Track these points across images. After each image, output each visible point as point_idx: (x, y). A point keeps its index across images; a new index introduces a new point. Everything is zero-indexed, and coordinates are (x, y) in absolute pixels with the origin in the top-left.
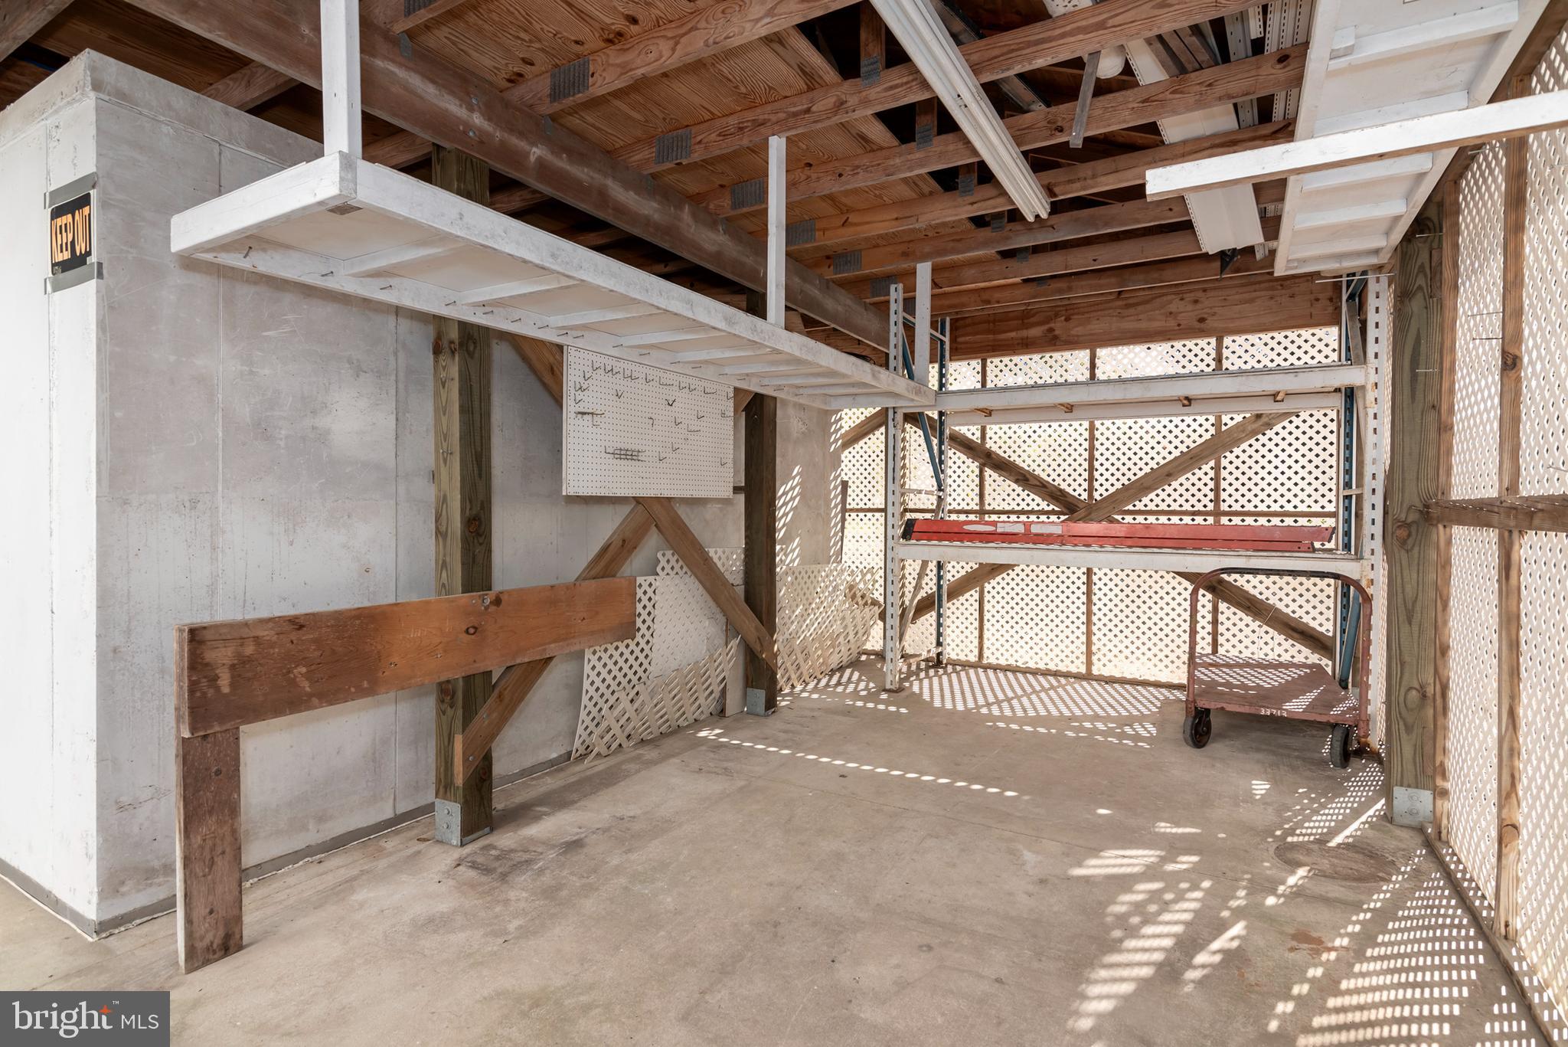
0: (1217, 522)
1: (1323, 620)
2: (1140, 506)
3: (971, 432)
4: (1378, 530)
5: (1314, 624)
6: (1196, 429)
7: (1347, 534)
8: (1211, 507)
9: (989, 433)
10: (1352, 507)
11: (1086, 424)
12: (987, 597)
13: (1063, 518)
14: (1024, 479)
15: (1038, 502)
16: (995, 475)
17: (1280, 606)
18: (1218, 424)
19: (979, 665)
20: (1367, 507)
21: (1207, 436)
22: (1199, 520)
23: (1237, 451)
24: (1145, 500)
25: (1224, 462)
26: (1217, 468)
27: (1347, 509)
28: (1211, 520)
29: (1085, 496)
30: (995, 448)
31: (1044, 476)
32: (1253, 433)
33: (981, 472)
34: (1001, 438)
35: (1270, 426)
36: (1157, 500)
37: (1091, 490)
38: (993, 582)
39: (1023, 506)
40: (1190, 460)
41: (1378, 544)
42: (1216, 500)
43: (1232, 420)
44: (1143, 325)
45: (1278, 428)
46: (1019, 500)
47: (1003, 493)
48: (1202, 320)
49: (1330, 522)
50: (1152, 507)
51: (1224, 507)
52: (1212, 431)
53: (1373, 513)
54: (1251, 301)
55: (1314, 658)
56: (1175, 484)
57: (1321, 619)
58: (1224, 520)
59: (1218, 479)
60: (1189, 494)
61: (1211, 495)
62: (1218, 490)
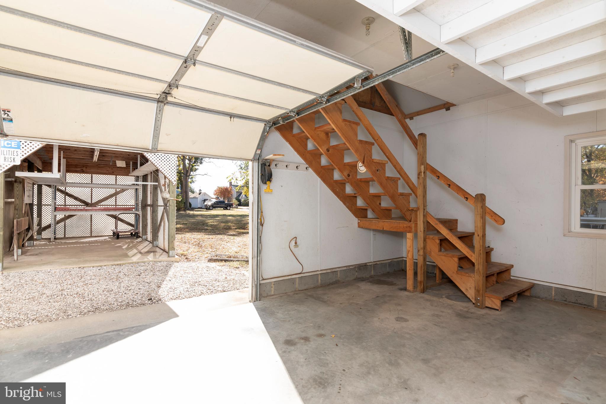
0: (116, 207)
1: (133, 222)
2: (101, 204)
3: (63, 188)
4: (141, 207)
5: (131, 223)
6: (113, 191)
7: (136, 208)
8: (115, 204)
9: (67, 189)
10: (137, 204)
11: (90, 189)
12: (66, 223)
13: (85, 206)
14: (76, 198)
15: (78, 203)
16: (68, 198)
17: (126, 220)
18: (116, 190)
19: (65, 238)
20: (139, 204)
21: (114, 192)
22: (113, 206)
23: (119, 195)
24: (103, 203)
25: (117, 197)
26: (116, 198)
27: (136, 205)
28: (115, 206)
29: (90, 202)
30: (68, 192)
31: (81, 198)
32: (122, 192)
33: (65, 197)
34: (69, 190)
35: (125, 191)
36: (105, 203)
37: (92, 201)
38: (68, 220)
39: (76, 204)
40: (111, 196)
41: (141, 209)
42: (116, 203)
43: (118, 190)
44: (102, 172)
45: (126, 191)
46: (74, 203)
47: (70, 201)
48: (113, 172)
49: (134, 207)
51: (117, 204)
52: (115, 191)
53: (140, 205)
54: (122, 170)
55: (132, 228)
56: (108, 200)
57: (132, 222)
58: (117, 206)
59: (116, 200)
60: (111, 202)
61: (115, 202)
62: (116, 201)
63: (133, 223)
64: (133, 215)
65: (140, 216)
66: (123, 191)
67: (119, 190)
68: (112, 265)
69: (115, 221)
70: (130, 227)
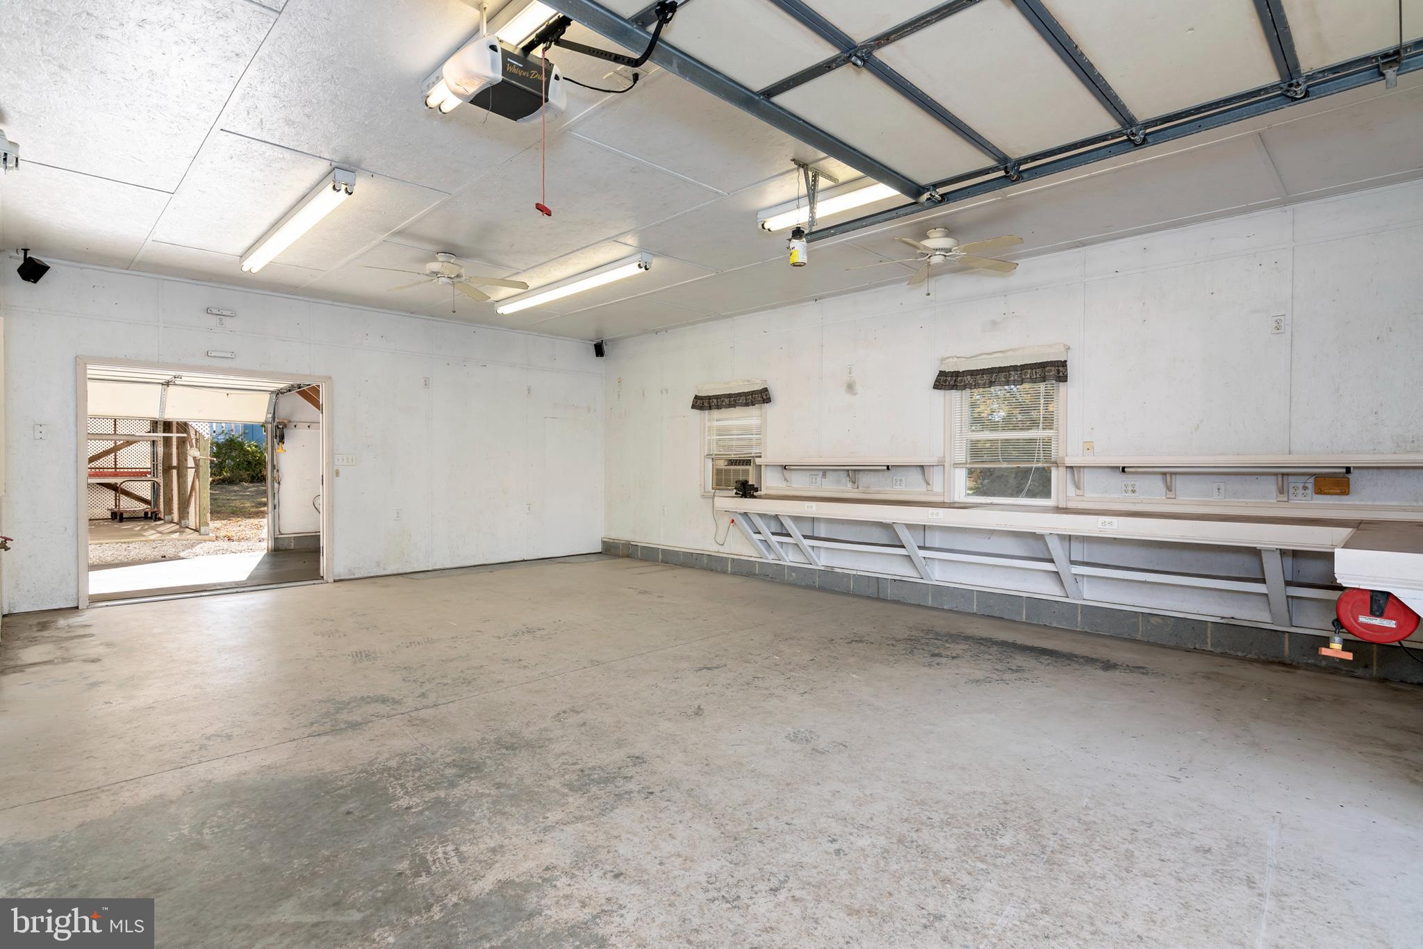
0: (116, 471)
1: (147, 495)
4: (161, 471)
5: (145, 497)
7: (154, 473)
8: (113, 466)
10: (155, 466)
17: (136, 493)
18: (115, 443)
20: (159, 467)
21: (112, 446)
22: (110, 470)
23: (121, 451)
25: (117, 454)
26: (115, 456)
27: (154, 467)
28: (114, 470)
32: (127, 446)
35: (131, 444)
36: (96, 465)
40: (106, 453)
41: (161, 475)
42: (116, 465)
43: (119, 443)
45: (134, 445)
49: (149, 470)
50: (93, 466)
51: (118, 466)
52: (114, 445)
53: (160, 468)
55: (146, 506)
56: (101, 460)
58: (118, 470)
59: (115, 459)
60: (107, 462)
61: (114, 463)
62: (115, 462)
63: (149, 498)
64: (149, 484)
65: (160, 486)
66: (129, 443)
67: (122, 442)
68: (117, 543)
70: (144, 505)
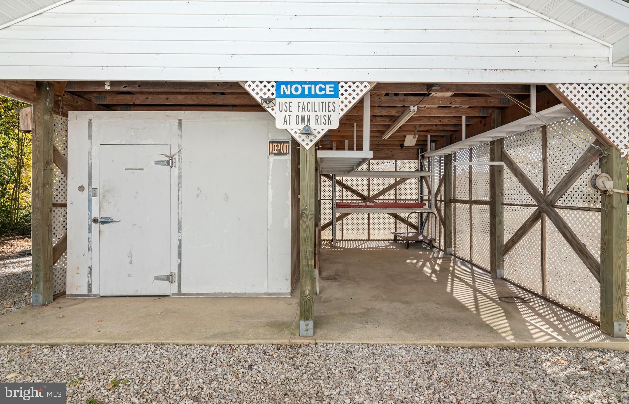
0: (396, 202)
2: (380, 198)
3: (340, 179)
5: (414, 224)
6: (392, 181)
8: (394, 198)
9: (344, 179)
11: (368, 178)
12: (344, 222)
13: (362, 201)
14: (353, 191)
15: (356, 197)
16: (345, 190)
18: (396, 179)
19: (342, 240)
21: (394, 182)
22: (392, 201)
23: (399, 186)
24: (381, 197)
25: (397, 188)
26: (396, 190)
27: (421, 199)
28: (394, 201)
29: (367, 196)
30: (345, 183)
31: (358, 190)
32: (403, 182)
33: (342, 189)
34: (346, 181)
35: (406, 180)
36: (383, 197)
37: (369, 194)
38: (345, 218)
39: (353, 198)
40: (390, 187)
41: (434, 206)
42: (396, 197)
43: (398, 179)
44: (380, 155)
46: (351, 197)
47: (348, 195)
48: (392, 156)
50: (382, 198)
54: (402, 153)
55: (415, 230)
56: (387, 193)
57: (415, 222)
58: (397, 201)
59: (396, 192)
60: (390, 195)
61: (394, 196)
62: (396, 194)
63: (417, 224)
66: (404, 180)
67: (400, 179)
69: (395, 221)
70: (413, 229)
